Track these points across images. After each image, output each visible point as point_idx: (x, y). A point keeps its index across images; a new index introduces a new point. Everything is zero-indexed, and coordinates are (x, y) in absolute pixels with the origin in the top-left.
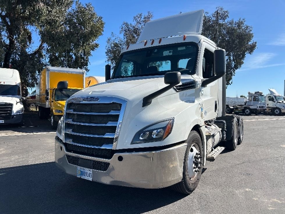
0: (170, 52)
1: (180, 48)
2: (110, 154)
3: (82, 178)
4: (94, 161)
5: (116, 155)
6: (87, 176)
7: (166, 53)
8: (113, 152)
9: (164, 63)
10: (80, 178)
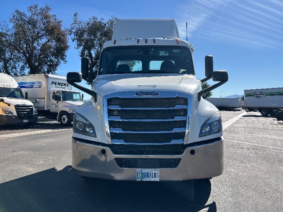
0: (165, 53)
1: (174, 50)
2: (180, 149)
3: (143, 180)
4: (160, 159)
5: (188, 150)
6: (153, 177)
7: (162, 53)
8: (184, 147)
9: (136, 62)
10: (142, 182)
